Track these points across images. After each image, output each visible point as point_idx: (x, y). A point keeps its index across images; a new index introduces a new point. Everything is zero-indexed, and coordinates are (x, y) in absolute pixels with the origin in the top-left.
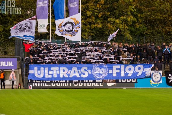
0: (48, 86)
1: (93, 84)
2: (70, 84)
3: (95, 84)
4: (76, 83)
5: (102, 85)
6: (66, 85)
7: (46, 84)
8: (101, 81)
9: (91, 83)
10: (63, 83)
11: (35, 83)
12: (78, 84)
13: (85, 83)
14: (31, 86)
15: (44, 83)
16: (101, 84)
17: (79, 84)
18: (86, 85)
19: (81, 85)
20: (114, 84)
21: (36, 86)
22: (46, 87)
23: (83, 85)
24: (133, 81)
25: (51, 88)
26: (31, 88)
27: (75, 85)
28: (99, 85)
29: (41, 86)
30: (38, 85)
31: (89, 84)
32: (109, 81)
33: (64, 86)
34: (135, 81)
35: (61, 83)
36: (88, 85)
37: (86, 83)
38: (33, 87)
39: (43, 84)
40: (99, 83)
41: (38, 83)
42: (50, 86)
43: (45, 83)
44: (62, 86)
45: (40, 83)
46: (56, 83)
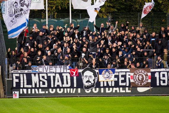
0: (44, 92)
1: (115, 89)
2: (79, 89)
3: (117, 89)
4: (88, 88)
5: (130, 91)
6: (73, 91)
7: (40, 90)
8: (128, 85)
9: (112, 87)
10: (67, 88)
11: (24, 88)
12: (92, 89)
13: (102, 87)
14: (17, 93)
15: (38, 89)
16: (127, 88)
17: (94, 89)
18: (105, 90)
19: (96, 90)
20: (149, 88)
21: (25, 92)
22: (41, 94)
23: (100, 91)
25: (49, 95)
26: (18, 96)
27: (86, 91)
28: (124, 91)
29: (33, 92)
30: (27, 91)
31: (109, 90)
32: (141, 84)
33: (69, 92)
35: (64, 88)
36: (107, 91)
37: (104, 87)
38: (20, 95)
39: (36, 90)
40: (124, 87)
41: (27, 88)
42: (47, 92)
43: (40, 87)
44: (66, 92)
45: (31, 88)
46: (56, 88)
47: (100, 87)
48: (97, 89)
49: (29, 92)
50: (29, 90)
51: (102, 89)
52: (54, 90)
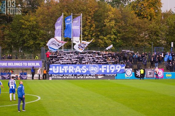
0: (61, 78)
1: (89, 77)
2: (75, 77)
3: (90, 77)
4: (79, 76)
6: (73, 77)
8: (94, 75)
10: (70, 76)
11: (54, 76)
14: (51, 78)
15: (59, 76)
16: (94, 77)
17: (81, 77)
18: (85, 77)
20: (102, 77)
21: (54, 78)
22: (60, 78)
23: (83, 77)
24: (114, 75)
25: (63, 79)
26: (51, 79)
27: (78, 78)
29: (57, 78)
30: (55, 77)
32: (99, 75)
33: (71, 78)
34: (115, 75)
35: (69, 76)
36: (86, 78)
37: (85, 76)
38: (52, 78)
41: (55, 76)
42: (63, 78)
43: (60, 76)
47: (83, 76)
48: (82, 77)
49: (56, 78)
50: (56, 77)
51: (84, 77)
52: (65, 77)
